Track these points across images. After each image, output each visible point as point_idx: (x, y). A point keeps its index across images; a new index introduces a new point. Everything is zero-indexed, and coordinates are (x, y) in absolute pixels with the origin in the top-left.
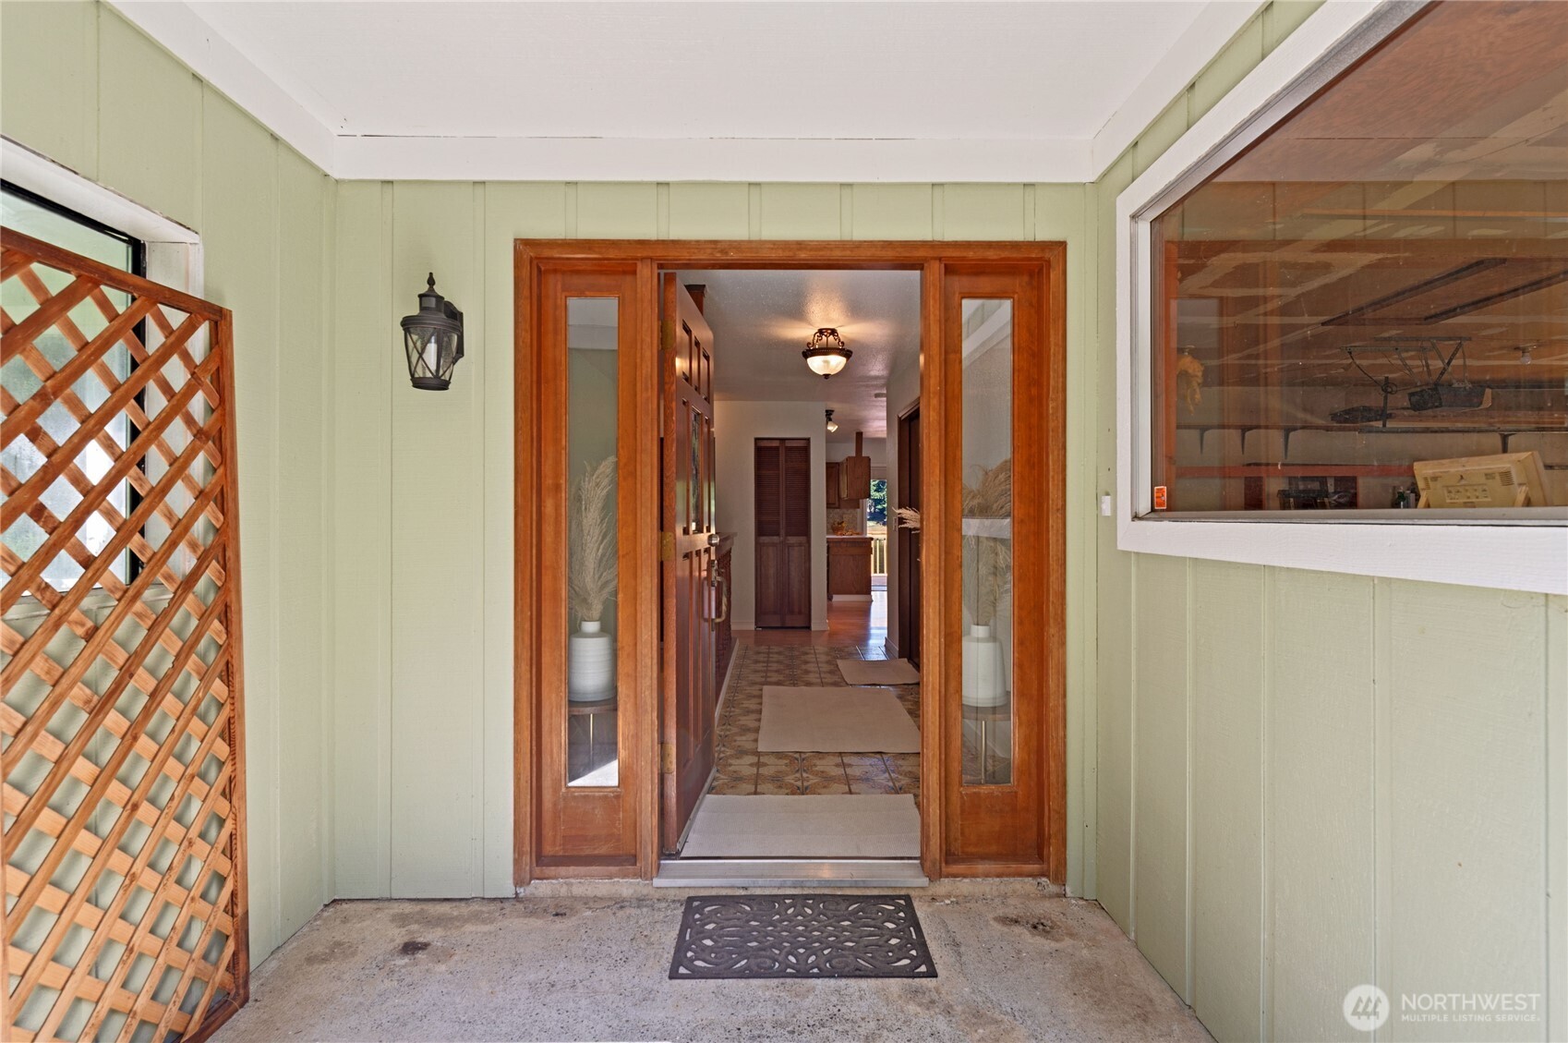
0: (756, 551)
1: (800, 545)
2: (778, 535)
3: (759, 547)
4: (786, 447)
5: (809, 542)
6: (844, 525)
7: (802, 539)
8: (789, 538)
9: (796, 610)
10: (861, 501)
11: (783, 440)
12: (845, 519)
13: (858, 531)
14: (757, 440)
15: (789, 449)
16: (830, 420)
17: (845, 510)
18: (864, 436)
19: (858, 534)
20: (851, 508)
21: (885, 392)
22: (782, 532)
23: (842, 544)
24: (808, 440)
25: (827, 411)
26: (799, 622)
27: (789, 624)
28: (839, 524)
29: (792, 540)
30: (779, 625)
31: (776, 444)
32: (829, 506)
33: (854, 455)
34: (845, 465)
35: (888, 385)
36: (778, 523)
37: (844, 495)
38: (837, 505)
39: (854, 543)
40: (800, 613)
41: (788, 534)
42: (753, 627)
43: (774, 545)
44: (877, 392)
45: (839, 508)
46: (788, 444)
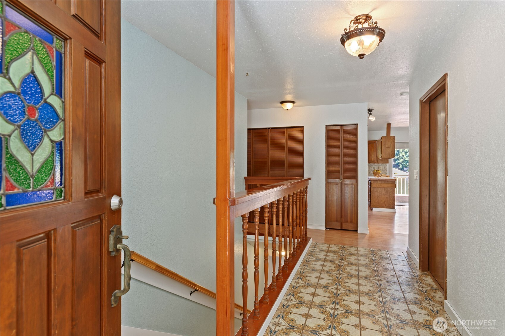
0: (326, 187)
1: (352, 184)
2: (339, 178)
3: (328, 185)
4: (344, 130)
5: (357, 182)
6: (379, 171)
7: (353, 181)
8: (346, 180)
9: (349, 220)
10: (389, 159)
11: (342, 126)
12: (380, 169)
13: (388, 175)
14: (327, 126)
15: (345, 131)
16: (371, 114)
17: (380, 164)
18: (391, 126)
19: (387, 177)
20: (384, 163)
21: (408, 90)
22: (341, 177)
23: (379, 182)
24: (357, 125)
25: (369, 110)
26: (350, 226)
27: (345, 227)
28: (377, 171)
29: (347, 181)
30: (339, 228)
31: (338, 128)
32: (370, 161)
33: (386, 135)
34: (380, 141)
35: (410, 84)
36: (339, 172)
37: (380, 157)
38: (376, 161)
39: (386, 181)
40: (352, 222)
41: (345, 178)
42: (324, 228)
43: (336, 184)
44: (402, 91)
45: (377, 163)
46: (345, 128)
